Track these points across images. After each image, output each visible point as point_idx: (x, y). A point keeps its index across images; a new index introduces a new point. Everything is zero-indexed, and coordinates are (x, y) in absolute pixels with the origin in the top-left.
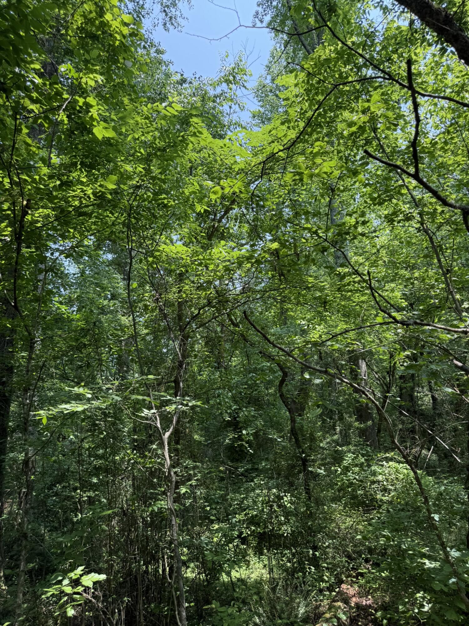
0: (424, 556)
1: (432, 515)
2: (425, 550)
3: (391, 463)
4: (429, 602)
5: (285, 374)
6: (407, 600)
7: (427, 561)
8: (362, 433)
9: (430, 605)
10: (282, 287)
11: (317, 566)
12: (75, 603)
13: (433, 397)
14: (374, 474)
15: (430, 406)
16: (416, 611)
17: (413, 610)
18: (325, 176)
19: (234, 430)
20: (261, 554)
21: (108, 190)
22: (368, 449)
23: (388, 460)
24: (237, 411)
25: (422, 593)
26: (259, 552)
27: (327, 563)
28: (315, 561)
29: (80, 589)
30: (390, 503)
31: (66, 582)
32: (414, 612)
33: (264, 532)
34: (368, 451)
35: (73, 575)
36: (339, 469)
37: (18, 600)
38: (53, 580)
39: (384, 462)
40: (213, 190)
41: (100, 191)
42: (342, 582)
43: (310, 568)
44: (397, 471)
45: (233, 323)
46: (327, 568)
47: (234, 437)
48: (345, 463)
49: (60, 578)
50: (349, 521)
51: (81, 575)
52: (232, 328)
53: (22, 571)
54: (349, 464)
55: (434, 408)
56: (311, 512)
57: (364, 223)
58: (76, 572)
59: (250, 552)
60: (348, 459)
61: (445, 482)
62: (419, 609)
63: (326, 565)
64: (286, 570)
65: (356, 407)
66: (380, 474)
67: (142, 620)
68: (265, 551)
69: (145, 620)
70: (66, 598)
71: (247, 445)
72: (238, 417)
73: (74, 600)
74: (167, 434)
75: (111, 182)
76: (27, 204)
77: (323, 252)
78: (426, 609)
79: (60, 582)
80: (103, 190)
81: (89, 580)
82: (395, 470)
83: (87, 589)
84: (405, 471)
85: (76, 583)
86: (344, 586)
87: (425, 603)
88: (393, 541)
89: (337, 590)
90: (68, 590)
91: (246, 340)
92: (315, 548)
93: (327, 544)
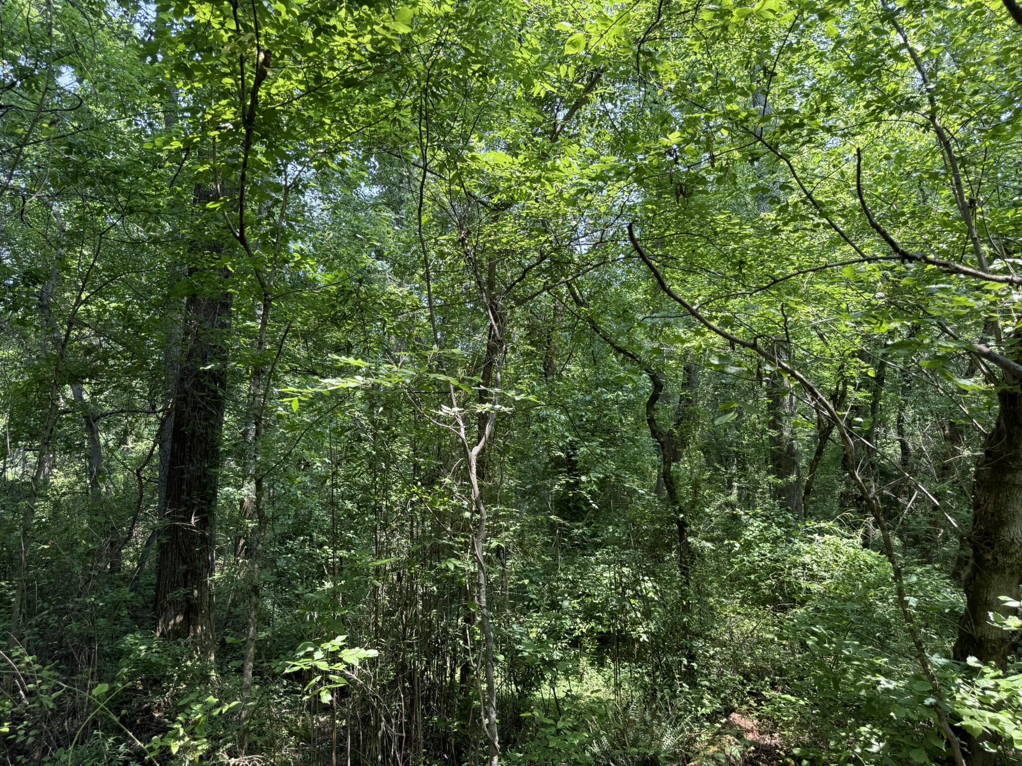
0: (877, 670)
1: (906, 598)
2: (881, 661)
3: (827, 536)
4: (880, 740)
5: (658, 387)
6: (843, 734)
7: (882, 679)
8: (777, 492)
9: (882, 745)
10: (668, 233)
11: (693, 685)
12: (333, 686)
13: (904, 446)
14: (798, 552)
15: (898, 457)
16: (858, 750)
17: (853, 749)
18: (771, 16)
19: (569, 471)
20: (602, 664)
21: (397, 35)
22: (789, 516)
23: (821, 532)
24: (573, 446)
25: (869, 726)
26: (599, 662)
27: (709, 681)
28: (690, 676)
29: (340, 667)
30: (822, 596)
31: (319, 655)
32: (854, 752)
33: (609, 633)
34: (788, 520)
35: (329, 646)
36: (737, 545)
37: (245, 679)
38: (300, 651)
39: (816, 535)
40: (570, 39)
41: (385, 38)
42: (733, 710)
43: (681, 686)
44: (837, 551)
45: (576, 299)
46: (709, 689)
47: (567, 482)
48: (748, 535)
49: (310, 649)
50: (749, 625)
51: (342, 648)
52: (574, 307)
53: (252, 640)
54: (755, 537)
55: (904, 462)
56: (688, 603)
57: (829, 111)
58: (333, 642)
59: (584, 661)
60: (753, 529)
61: (919, 570)
62: (862, 748)
63: (707, 683)
64: (644, 687)
65: (771, 451)
66: (807, 553)
67: (420, 736)
68: (609, 661)
69: (425, 737)
70: (318, 678)
71: (589, 497)
72: (575, 455)
73: (330, 682)
74: (476, 450)
75: (403, 22)
76: (265, 60)
77: (752, 162)
78: (876, 748)
79: (309, 655)
80: (389, 36)
81: (353, 656)
82: (833, 548)
83: (350, 667)
84: (852, 550)
85: (333, 658)
86: (734, 716)
87: (873, 741)
88: (830, 643)
89: (724, 720)
90: (323, 666)
91: (596, 329)
92: (692, 658)
93: (712, 652)
